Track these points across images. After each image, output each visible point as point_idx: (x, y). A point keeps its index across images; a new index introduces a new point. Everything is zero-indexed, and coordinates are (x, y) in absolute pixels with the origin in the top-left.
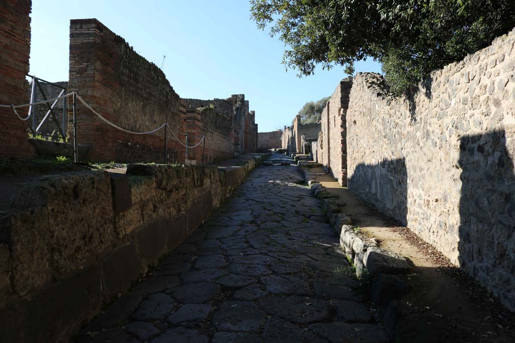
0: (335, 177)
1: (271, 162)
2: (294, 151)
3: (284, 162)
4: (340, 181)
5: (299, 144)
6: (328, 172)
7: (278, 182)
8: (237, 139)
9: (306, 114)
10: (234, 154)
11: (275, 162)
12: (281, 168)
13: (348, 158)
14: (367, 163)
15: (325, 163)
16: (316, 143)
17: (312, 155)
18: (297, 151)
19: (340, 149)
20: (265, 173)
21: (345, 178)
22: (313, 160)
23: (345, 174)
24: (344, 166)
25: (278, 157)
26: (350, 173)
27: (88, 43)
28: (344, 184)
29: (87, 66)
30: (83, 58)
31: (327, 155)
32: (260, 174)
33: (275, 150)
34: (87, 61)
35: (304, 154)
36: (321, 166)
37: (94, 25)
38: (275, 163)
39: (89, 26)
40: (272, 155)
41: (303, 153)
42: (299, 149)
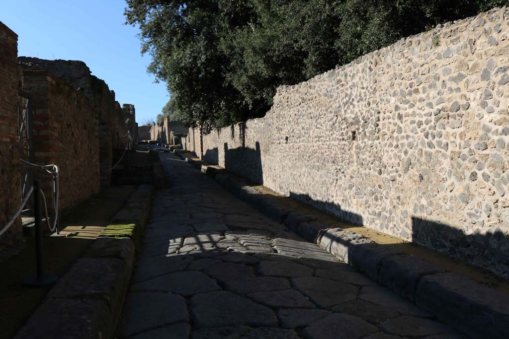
0: (198, 156)
2: (165, 142)
4: (200, 158)
5: (169, 137)
6: (194, 154)
9: (169, 110)
13: (203, 147)
14: (210, 149)
15: (192, 150)
16: (185, 139)
17: (182, 145)
18: (168, 143)
19: (200, 143)
21: (202, 156)
22: (182, 148)
23: (202, 154)
24: (202, 151)
26: (204, 153)
28: (202, 159)
31: (193, 146)
33: (147, 142)
35: (174, 145)
36: (189, 152)
41: (172, 144)
42: (169, 141)
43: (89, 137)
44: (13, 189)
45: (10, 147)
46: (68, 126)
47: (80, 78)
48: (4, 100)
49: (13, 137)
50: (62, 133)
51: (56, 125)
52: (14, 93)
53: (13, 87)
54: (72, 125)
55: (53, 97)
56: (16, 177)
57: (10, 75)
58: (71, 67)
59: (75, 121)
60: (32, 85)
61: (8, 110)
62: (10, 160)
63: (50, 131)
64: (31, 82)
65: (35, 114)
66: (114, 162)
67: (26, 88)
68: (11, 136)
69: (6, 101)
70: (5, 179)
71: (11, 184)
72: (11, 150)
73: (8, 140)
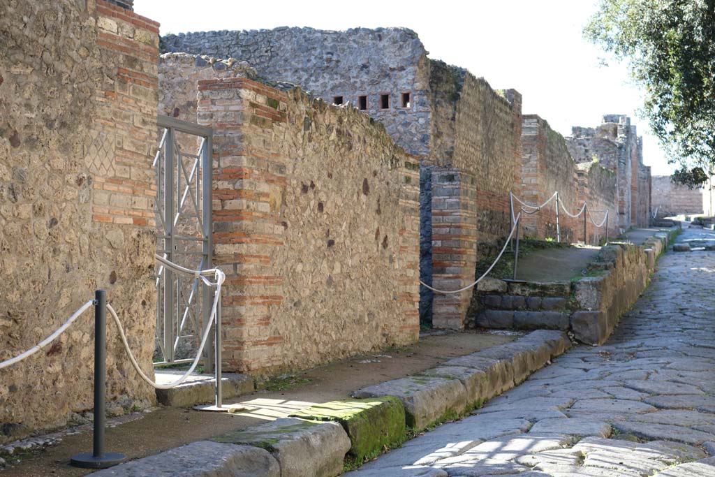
1: (687, 245)
3: (710, 245)
7: (704, 269)
8: (622, 204)
10: (619, 230)
11: (693, 244)
12: (706, 253)
20: (681, 261)
25: (698, 236)
27: (530, 137)
29: (530, 157)
30: (526, 150)
32: (675, 262)
33: (688, 219)
34: (530, 153)
37: (535, 120)
38: (694, 246)
39: (531, 120)
40: (683, 231)
43: (378, 212)
44: (136, 312)
45: (134, 234)
46: (305, 189)
47: (402, 69)
48: (122, 149)
49: (140, 214)
50: (284, 203)
51: (264, 187)
52: (148, 133)
53: (144, 122)
54: (318, 185)
55: (260, 130)
56: (145, 291)
57: (137, 101)
58: (381, 44)
59: (330, 176)
60: (215, 108)
61: (130, 166)
62: (131, 259)
63: (244, 201)
64: (213, 102)
65: (219, 166)
66: (480, 270)
67: (204, 115)
68: (135, 213)
69: (126, 150)
70: (119, 294)
71: (131, 303)
72: (134, 240)
73: (131, 221)
